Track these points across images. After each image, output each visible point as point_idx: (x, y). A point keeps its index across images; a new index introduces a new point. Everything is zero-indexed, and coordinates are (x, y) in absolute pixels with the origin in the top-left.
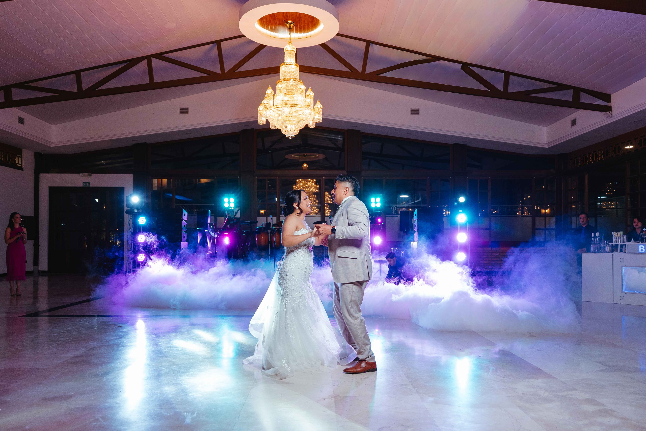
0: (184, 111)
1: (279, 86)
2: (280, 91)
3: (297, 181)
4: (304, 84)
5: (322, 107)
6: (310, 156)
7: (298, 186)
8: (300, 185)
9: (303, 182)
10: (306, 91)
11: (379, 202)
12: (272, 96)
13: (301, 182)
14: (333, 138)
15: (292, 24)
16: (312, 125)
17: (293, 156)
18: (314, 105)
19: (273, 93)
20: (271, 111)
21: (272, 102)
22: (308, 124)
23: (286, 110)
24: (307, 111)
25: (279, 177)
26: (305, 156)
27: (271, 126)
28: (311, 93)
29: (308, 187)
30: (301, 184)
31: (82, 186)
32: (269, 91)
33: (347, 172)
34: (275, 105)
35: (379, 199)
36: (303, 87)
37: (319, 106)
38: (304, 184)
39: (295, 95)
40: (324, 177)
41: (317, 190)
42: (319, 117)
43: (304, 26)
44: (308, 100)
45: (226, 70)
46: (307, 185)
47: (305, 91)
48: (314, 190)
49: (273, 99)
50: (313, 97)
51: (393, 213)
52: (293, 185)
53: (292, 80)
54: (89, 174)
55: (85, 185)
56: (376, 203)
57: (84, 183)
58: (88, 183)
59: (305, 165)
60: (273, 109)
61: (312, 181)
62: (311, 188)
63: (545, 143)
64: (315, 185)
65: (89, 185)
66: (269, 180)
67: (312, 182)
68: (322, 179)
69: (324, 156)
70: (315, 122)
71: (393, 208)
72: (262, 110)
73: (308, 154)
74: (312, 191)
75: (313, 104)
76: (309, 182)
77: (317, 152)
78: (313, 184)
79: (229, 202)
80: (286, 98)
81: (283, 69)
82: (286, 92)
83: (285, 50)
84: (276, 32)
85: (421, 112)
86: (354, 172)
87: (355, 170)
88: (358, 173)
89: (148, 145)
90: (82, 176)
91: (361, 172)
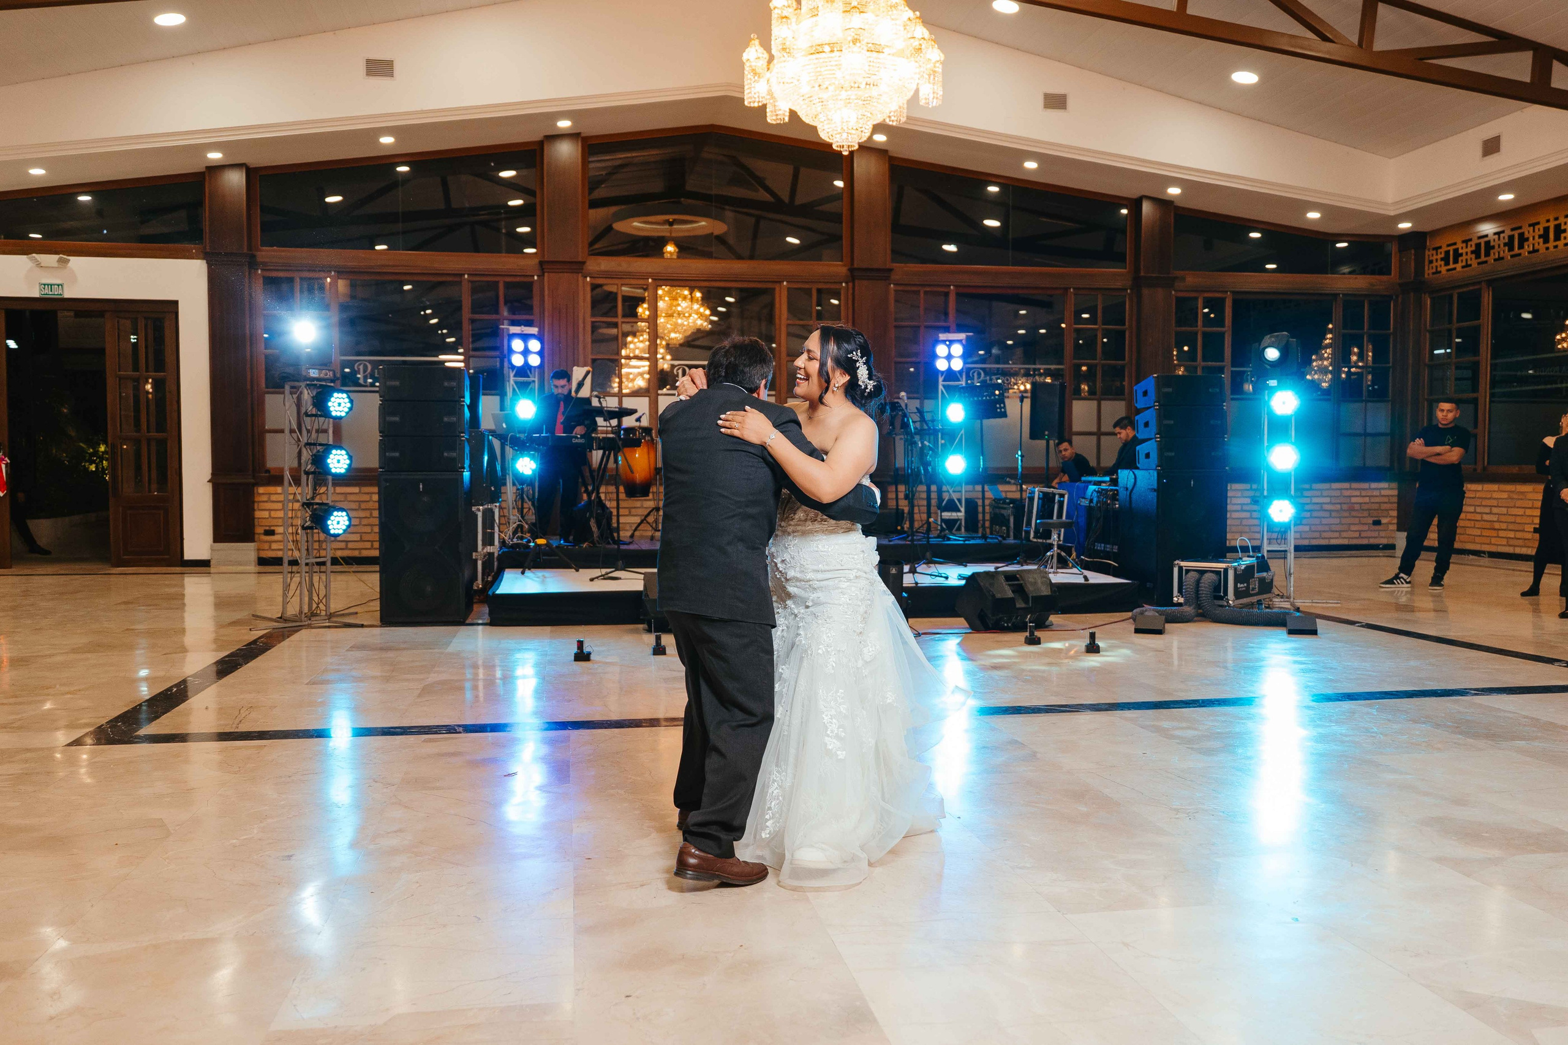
0: (380, 69)
11: (960, 357)
25: (654, 280)
31: (36, 294)
33: (852, 270)
35: (957, 350)
40: (785, 283)
54: (61, 255)
55: (46, 291)
56: (949, 357)
57: (45, 285)
58: (58, 285)
59: (670, 250)
63: (1390, 201)
65: (60, 292)
68: (777, 289)
79: (526, 352)
85: (1070, 102)
86: (872, 270)
87: (876, 266)
88: (883, 274)
89: (251, 173)
90: (39, 265)
91: (890, 270)
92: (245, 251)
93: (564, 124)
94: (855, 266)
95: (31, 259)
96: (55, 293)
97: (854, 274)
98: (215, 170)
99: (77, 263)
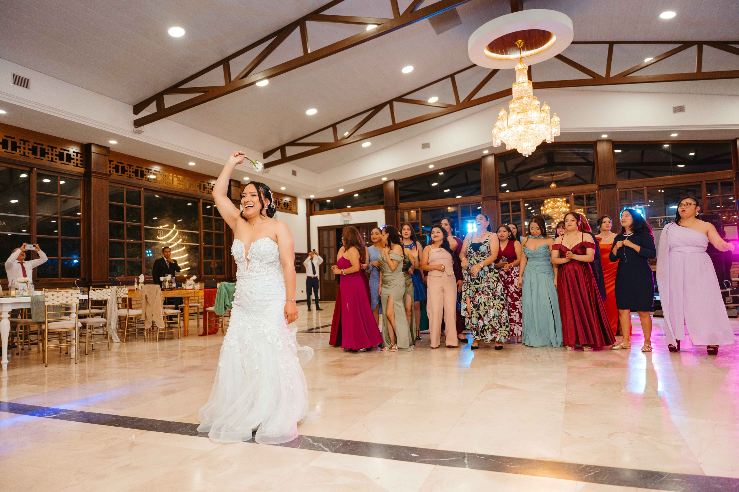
0: (426, 146)
1: (512, 106)
2: (513, 111)
3: (545, 201)
4: (538, 100)
5: (559, 120)
6: (559, 174)
7: (546, 207)
8: (548, 206)
9: (552, 202)
10: (541, 106)
12: (505, 117)
13: (549, 202)
14: (581, 152)
15: (522, 43)
16: (550, 140)
17: (539, 176)
18: (551, 119)
19: (507, 114)
20: (505, 132)
21: (505, 123)
22: (546, 140)
23: (521, 128)
24: (542, 126)
25: (522, 199)
26: (553, 175)
27: (506, 147)
28: (547, 108)
29: (558, 207)
30: (550, 205)
31: (342, 224)
32: (502, 113)
33: (599, 186)
34: (509, 125)
36: (537, 103)
37: (556, 119)
38: (553, 204)
39: (530, 112)
40: (573, 195)
41: (568, 210)
42: (557, 131)
43: (535, 42)
44: (543, 115)
45: (461, 101)
46: (556, 205)
47: (539, 107)
48: (565, 210)
49: (506, 120)
50: (549, 111)
51: (660, 226)
52: (541, 207)
53: (525, 98)
54: (348, 212)
57: (345, 221)
58: (348, 221)
59: (553, 185)
60: (507, 129)
61: (561, 200)
62: (561, 208)
64: (565, 205)
66: (513, 203)
67: (562, 202)
68: (571, 197)
69: (574, 173)
70: (553, 136)
71: (659, 221)
72: (497, 132)
73: (555, 173)
74: (562, 211)
75: (549, 118)
76: (559, 201)
77: (565, 170)
78: (564, 203)
79: (473, 228)
80: (520, 117)
81: (515, 88)
82: (519, 111)
83: (516, 70)
84: (506, 54)
85: (686, 108)
86: (608, 185)
87: (608, 183)
88: (613, 186)
89: (396, 182)
90: (343, 216)
91: (616, 184)
92: (394, 205)
93: (486, 152)
94: (600, 185)
95: (342, 214)
96: (346, 223)
97: (601, 187)
98: (386, 183)
99: (352, 214)
